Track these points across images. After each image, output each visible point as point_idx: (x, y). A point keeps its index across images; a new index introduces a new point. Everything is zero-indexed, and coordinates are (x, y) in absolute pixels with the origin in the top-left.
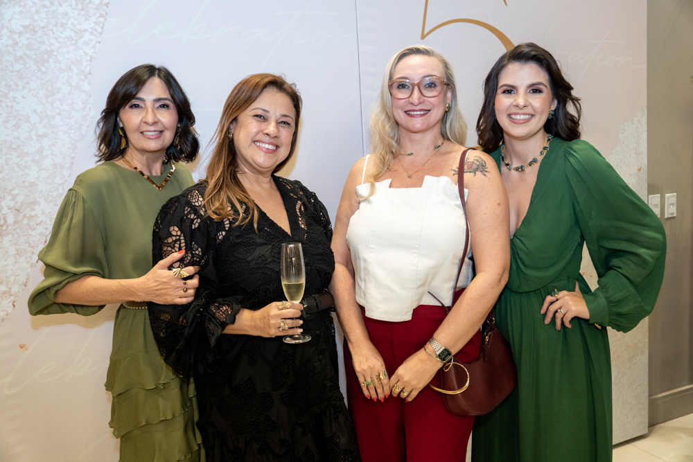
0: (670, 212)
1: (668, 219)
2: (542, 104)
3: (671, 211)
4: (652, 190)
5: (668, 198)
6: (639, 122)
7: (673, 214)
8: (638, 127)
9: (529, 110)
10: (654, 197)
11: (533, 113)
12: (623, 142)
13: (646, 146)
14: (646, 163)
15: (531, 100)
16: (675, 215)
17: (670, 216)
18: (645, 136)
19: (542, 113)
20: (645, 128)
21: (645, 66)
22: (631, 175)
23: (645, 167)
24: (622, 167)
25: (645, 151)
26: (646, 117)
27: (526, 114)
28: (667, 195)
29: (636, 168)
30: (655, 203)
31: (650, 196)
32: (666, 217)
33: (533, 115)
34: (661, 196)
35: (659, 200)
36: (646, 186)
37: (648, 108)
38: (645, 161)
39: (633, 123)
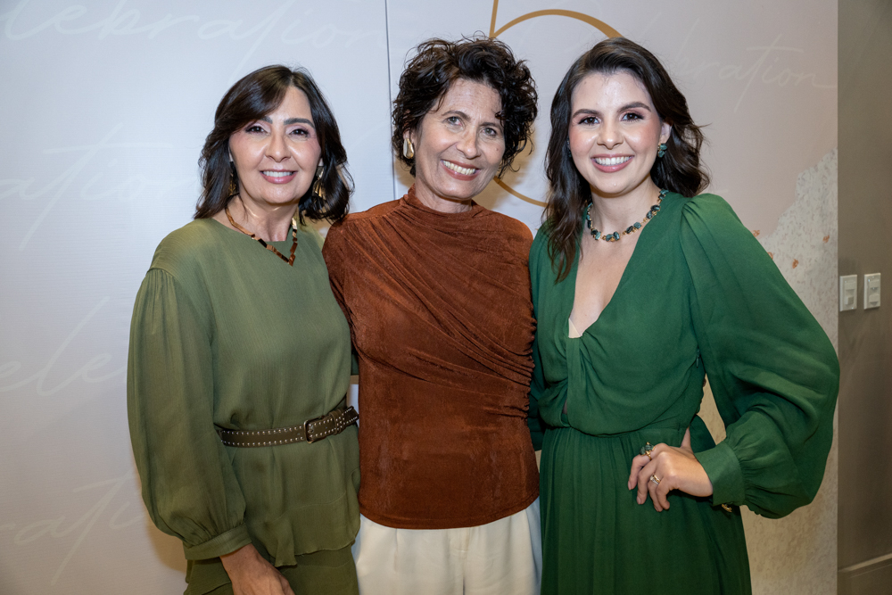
0: (871, 301)
1: (869, 310)
2: (645, 137)
3: (872, 298)
4: (845, 267)
5: (869, 278)
6: (826, 168)
7: (876, 303)
8: (824, 176)
9: (623, 149)
10: (847, 279)
11: (631, 152)
12: (803, 198)
13: (836, 205)
14: (836, 228)
15: (625, 133)
16: (878, 305)
17: (872, 306)
18: (834, 189)
19: (645, 151)
20: (835, 178)
21: (836, 86)
22: (813, 247)
23: (834, 234)
24: (800, 235)
25: (835, 212)
26: (837, 162)
27: (620, 156)
28: (867, 276)
29: (822, 236)
30: (849, 288)
31: (842, 277)
32: (865, 308)
33: (631, 156)
34: (858, 277)
35: (855, 282)
36: (837, 263)
37: (839, 148)
38: (834, 225)
39: (817, 170)
